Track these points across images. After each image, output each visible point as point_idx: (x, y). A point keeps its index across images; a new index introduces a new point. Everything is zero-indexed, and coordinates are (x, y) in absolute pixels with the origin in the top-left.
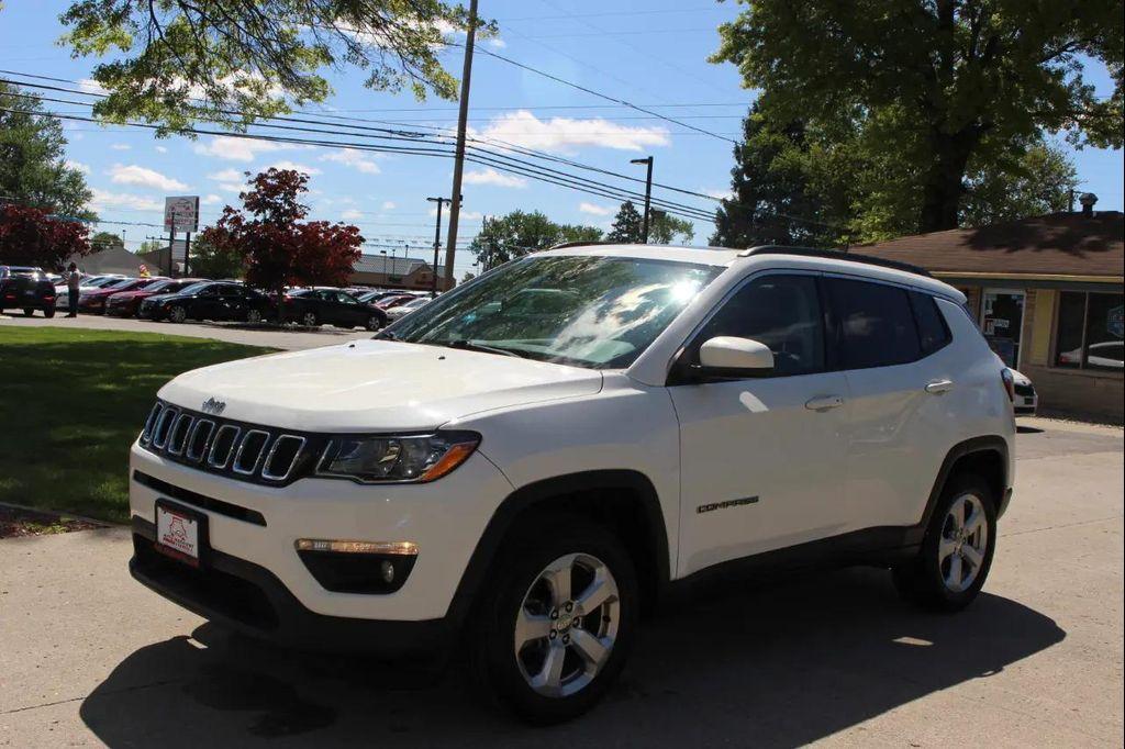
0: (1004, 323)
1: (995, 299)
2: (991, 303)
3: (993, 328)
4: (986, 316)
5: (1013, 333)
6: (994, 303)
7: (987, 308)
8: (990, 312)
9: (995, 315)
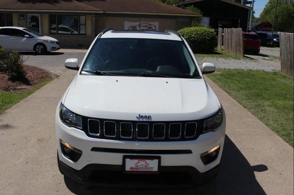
0: (35, 24)
1: (31, 17)
2: (30, 18)
3: (31, 25)
4: (29, 22)
5: (37, 26)
6: (31, 18)
7: (29, 20)
8: (30, 21)
9: (32, 21)
